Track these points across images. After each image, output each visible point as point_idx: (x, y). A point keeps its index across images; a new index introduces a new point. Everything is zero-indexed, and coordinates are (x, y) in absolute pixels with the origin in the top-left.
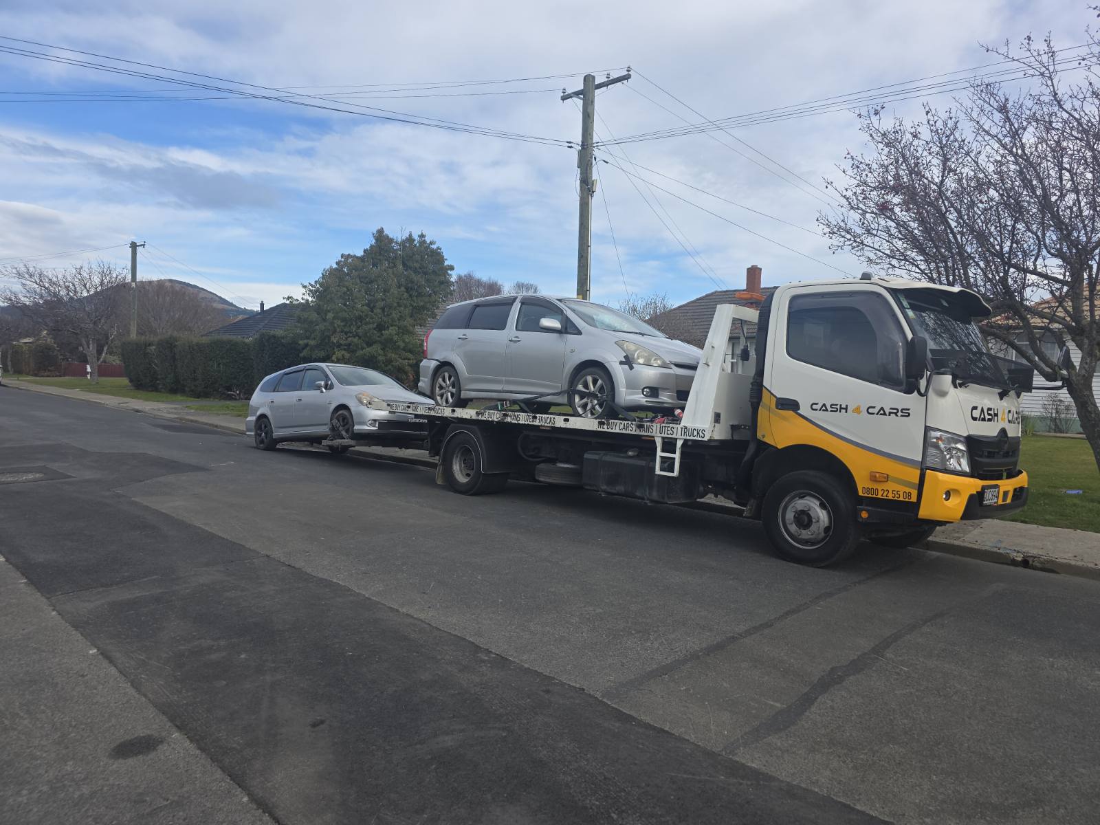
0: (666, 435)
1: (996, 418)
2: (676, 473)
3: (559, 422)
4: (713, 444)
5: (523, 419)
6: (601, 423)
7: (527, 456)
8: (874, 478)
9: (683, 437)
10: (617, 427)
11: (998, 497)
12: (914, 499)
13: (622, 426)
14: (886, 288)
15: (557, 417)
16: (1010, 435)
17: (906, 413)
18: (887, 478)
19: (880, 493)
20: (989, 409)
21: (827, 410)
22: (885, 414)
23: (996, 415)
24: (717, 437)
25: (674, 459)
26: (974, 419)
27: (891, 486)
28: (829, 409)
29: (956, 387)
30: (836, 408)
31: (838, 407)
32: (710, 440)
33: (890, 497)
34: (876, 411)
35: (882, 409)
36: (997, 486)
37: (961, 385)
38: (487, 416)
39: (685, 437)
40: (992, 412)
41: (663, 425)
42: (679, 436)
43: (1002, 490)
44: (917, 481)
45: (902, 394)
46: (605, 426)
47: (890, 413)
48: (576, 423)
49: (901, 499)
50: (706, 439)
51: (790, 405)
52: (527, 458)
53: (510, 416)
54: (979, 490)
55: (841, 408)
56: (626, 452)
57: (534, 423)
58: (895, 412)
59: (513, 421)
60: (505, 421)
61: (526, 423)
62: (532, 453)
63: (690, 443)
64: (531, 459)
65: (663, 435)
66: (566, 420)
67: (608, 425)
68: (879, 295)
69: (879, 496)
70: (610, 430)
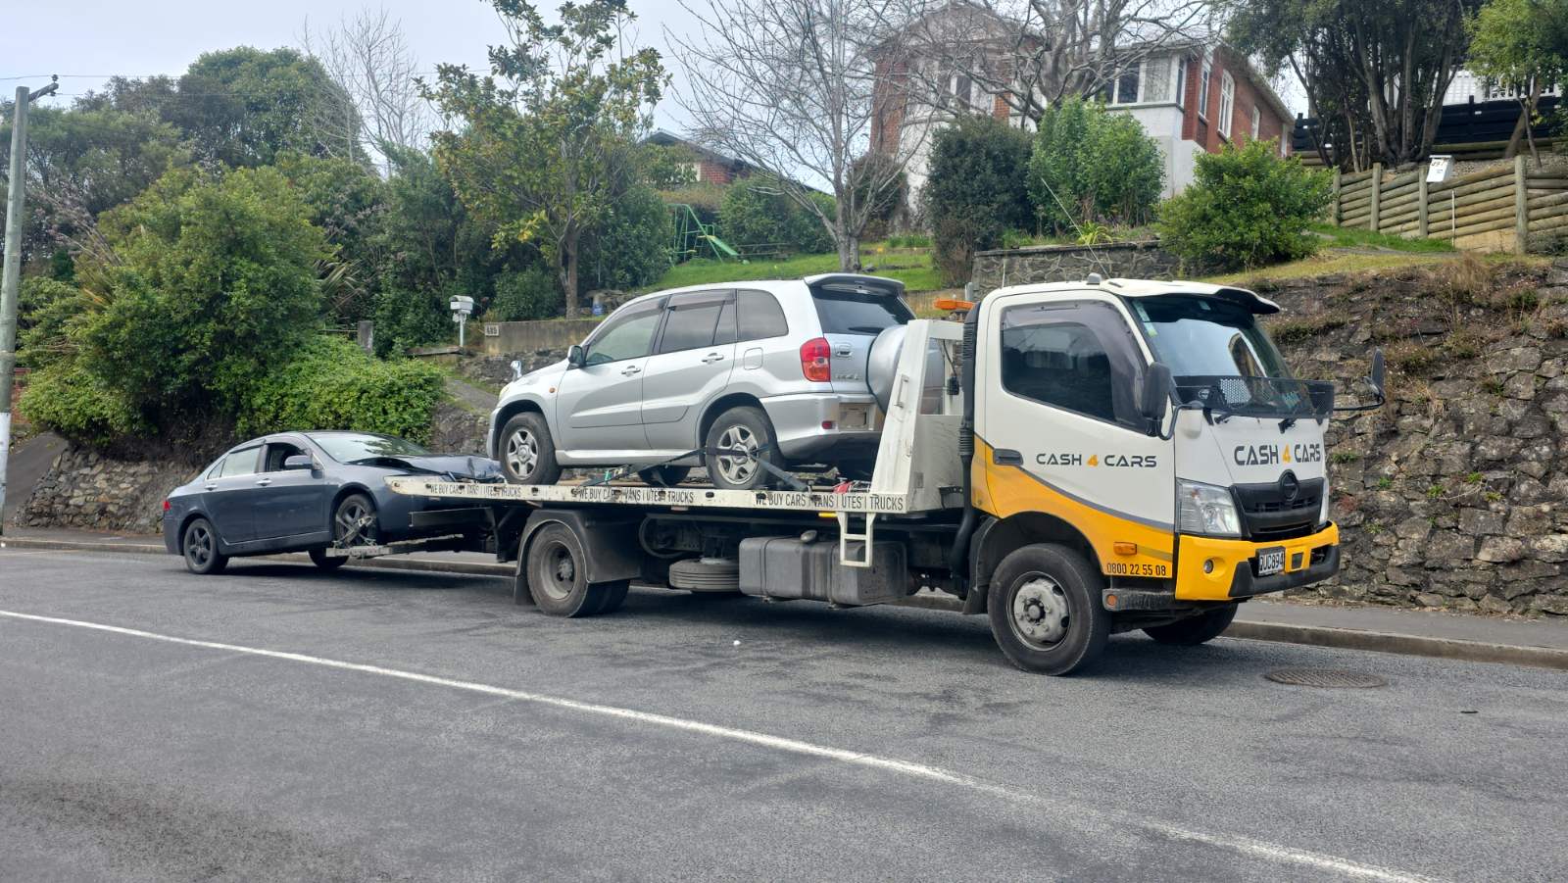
0: (851, 510)
1: (1274, 458)
2: (867, 563)
3: (699, 498)
4: (914, 517)
5: (645, 496)
6: (761, 497)
7: (655, 551)
8: (1120, 552)
9: (874, 510)
10: (784, 502)
11: (1283, 563)
12: (1169, 575)
13: (790, 500)
14: (1117, 296)
15: (694, 491)
16: (1299, 477)
17: (1151, 462)
18: (1135, 549)
19: (1129, 569)
20: (1263, 448)
21: (1056, 463)
22: (1126, 465)
23: (1275, 454)
24: (920, 507)
25: (864, 541)
26: (1241, 463)
27: (1141, 559)
28: (1060, 461)
29: (1211, 423)
30: (1067, 460)
31: (1070, 458)
32: (909, 513)
33: (1141, 574)
34: (1114, 461)
35: (1123, 458)
36: (1282, 548)
37: (1218, 420)
38: (588, 495)
39: (877, 511)
40: (1268, 451)
41: (847, 494)
42: (868, 509)
43: (1289, 553)
44: (1171, 551)
45: (1145, 437)
46: (767, 501)
47: (1133, 463)
48: (725, 498)
49: (1154, 575)
50: (904, 511)
51: (1011, 458)
52: (654, 554)
53: (625, 494)
54: (1253, 555)
55: (1074, 459)
56: (799, 536)
57: (663, 503)
58: (1138, 461)
59: (630, 502)
60: (618, 501)
61: (650, 502)
62: (661, 547)
63: (884, 518)
64: (662, 556)
65: (847, 510)
66: (710, 495)
67: (771, 498)
68: (1109, 305)
69: (1128, 574)
70: (773, 507)
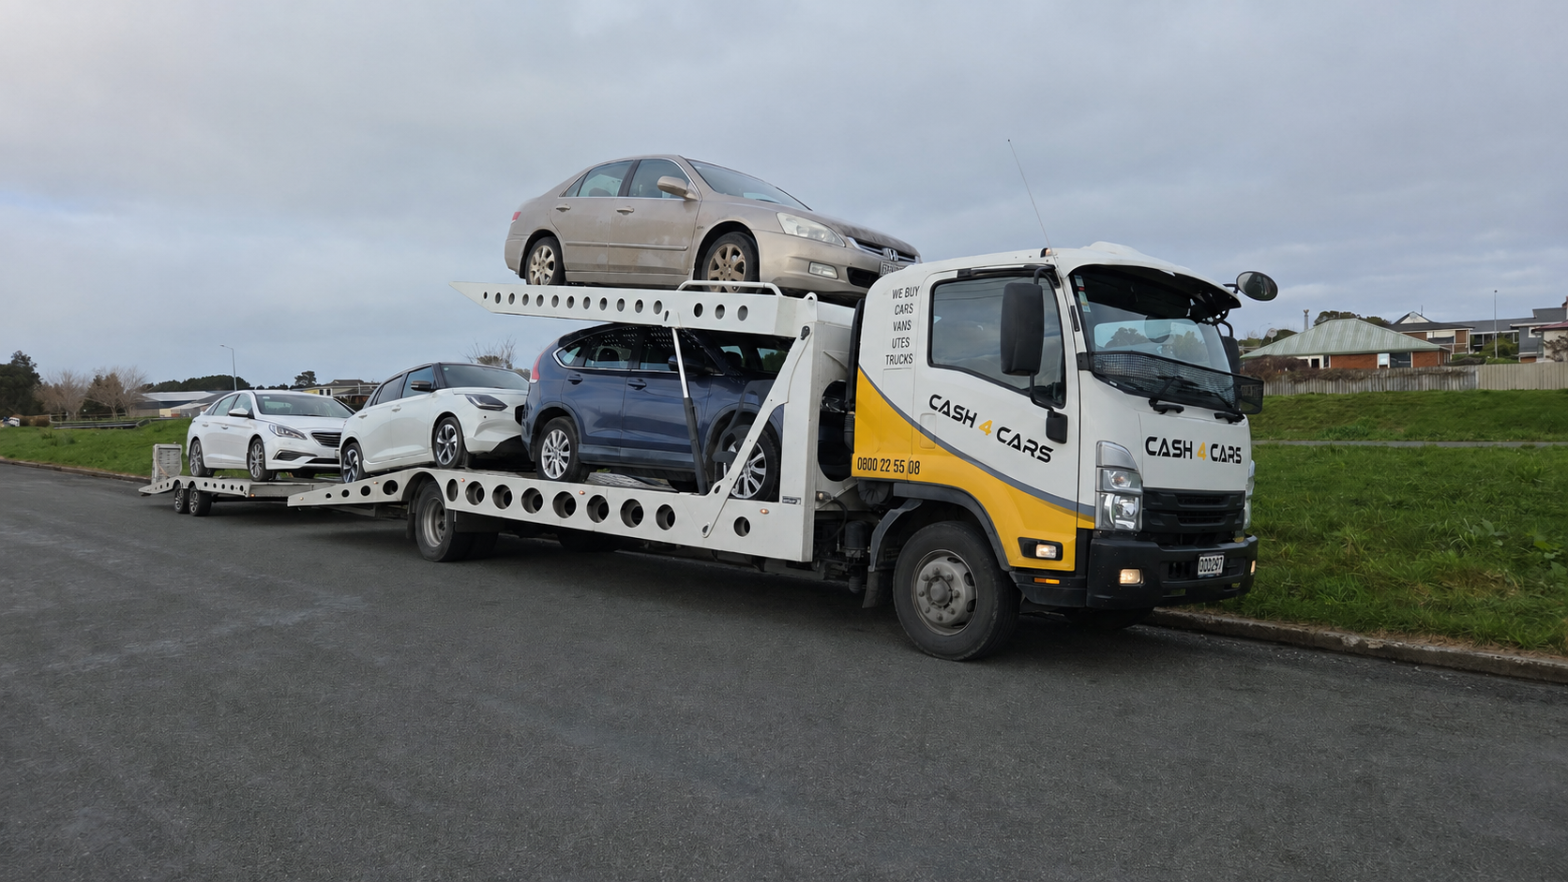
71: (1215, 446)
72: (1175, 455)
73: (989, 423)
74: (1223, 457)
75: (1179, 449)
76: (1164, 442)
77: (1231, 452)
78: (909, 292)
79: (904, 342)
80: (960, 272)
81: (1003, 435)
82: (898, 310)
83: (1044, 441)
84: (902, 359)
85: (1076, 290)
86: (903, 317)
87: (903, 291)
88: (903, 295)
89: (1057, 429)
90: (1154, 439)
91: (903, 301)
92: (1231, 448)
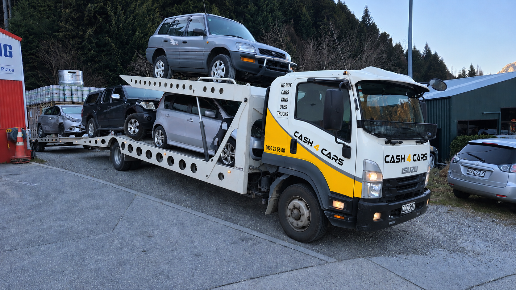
71: (415, 155)
72: (397, 162)
73: (318, 146)
74: (419, 159)
75: (399, 159)
76: (393, 157)
77: (422, 156)
78: (287, 85)
79: (285, 107)
80: (309, 79)
81: (324, 151)
82: (283, 92)
83: (340, 156)
84: (284, 114)
85: (358, 91)
86: (285, 96)
87: (285, 85)
88: (285, 86)
89: (347, 152)
90: (388, 156)
91: (285, 89)
92: (422, 155)
